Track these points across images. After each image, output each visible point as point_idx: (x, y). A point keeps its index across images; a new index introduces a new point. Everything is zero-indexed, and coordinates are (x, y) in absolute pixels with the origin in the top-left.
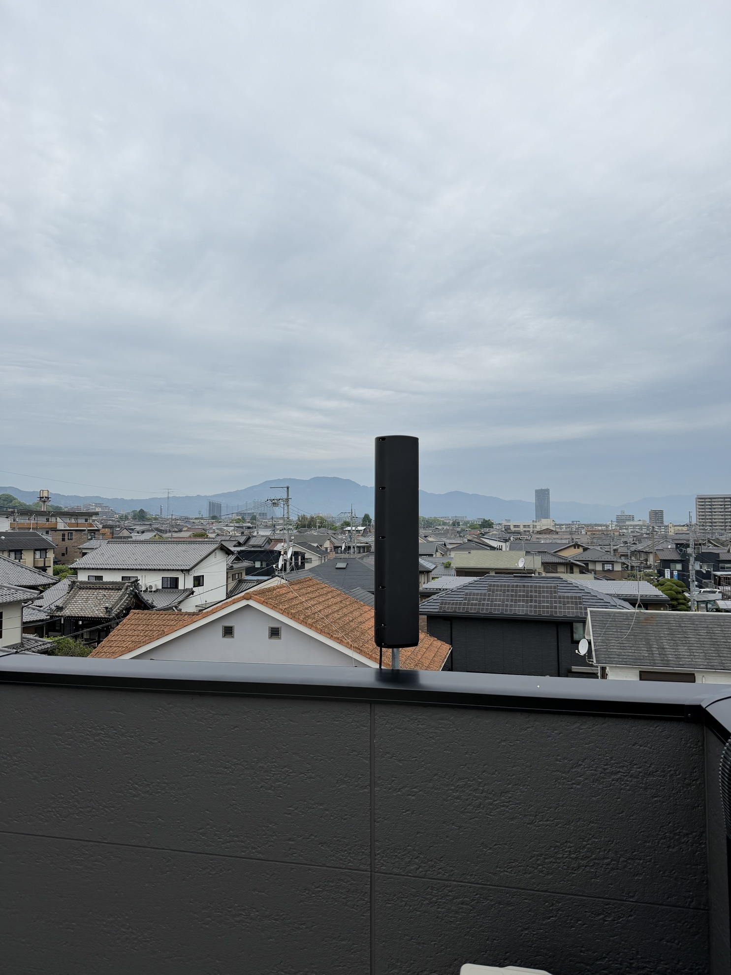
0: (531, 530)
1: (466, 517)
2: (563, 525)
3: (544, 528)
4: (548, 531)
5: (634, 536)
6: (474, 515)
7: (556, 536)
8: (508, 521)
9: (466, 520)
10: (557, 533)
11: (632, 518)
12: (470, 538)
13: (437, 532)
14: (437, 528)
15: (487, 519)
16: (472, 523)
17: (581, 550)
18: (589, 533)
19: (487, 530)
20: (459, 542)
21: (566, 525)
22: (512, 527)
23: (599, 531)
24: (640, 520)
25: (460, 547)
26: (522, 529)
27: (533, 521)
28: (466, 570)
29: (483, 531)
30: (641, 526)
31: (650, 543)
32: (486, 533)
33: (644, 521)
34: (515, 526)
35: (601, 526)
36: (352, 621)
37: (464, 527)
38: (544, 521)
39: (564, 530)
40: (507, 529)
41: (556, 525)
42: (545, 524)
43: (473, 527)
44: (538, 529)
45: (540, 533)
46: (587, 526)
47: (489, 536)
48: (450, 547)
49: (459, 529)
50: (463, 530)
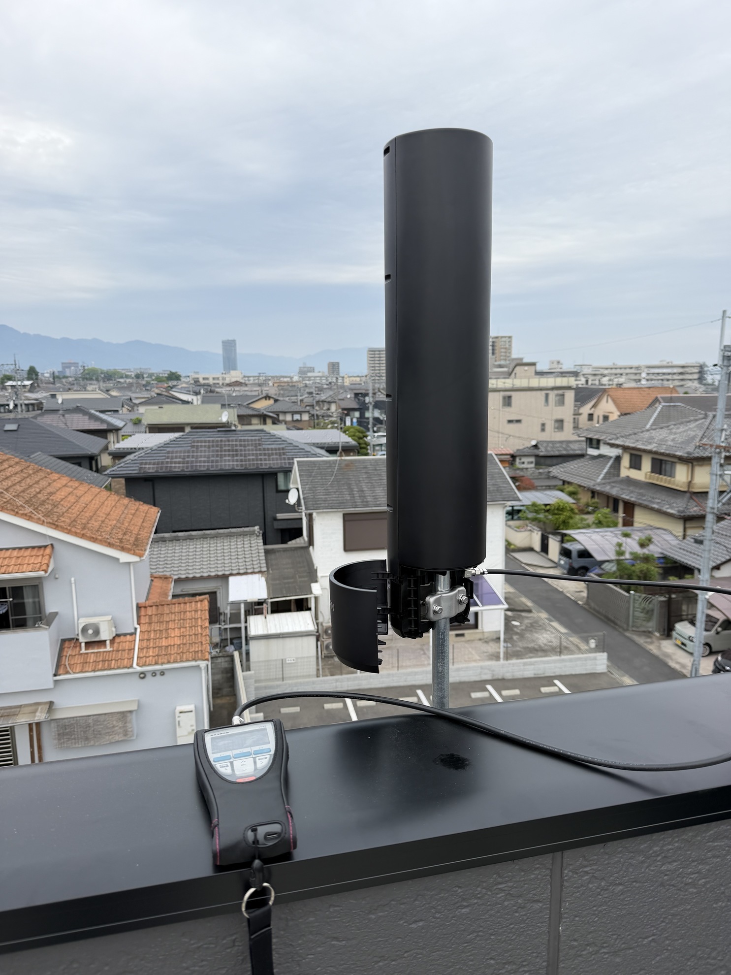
0: (221, 382)
1: (150, 369)
2: (250, 377)
3: (234, 380)
4: (237, 384)
5: (316, 387)
6: (159, 367)
7: (246, 389)
8: (197, 373)
9: (151, 372)
10: (246, 385)
11: (312, 370)
12: (157, 391)
13: (119, 386)
14: (119, 382)
15: (174, 371)
16: (157, 376)
17: (272, 402)
18: (276, 385)
19: (175, 383)
20: (146, 396)
21: (254, 377)
22: (201, 380)
23: (285, 382)
24: (319, 372)
25: (148, 402)
26: (211, 382)
27: (222, 373)
28: (159, 426)
29: (171, 383)
30: (321, 377)
31: (331, 393)
32: (174, 386)
33: (323, 372)
34: (204, 379)
35: (286, 377)
36: (39, 493)
37: (149, 379)
38: (233, 373)
39: (251, 382)
40: (196, 381)
41: (245, 377)
42: (234, 376)
43: (159, 379)
44: (227, 381)
45: (229, 385)
46: (273, 377)
47: (178, 389)
48: (137, 401)
49: (144, 382)
50: (148, 384)
